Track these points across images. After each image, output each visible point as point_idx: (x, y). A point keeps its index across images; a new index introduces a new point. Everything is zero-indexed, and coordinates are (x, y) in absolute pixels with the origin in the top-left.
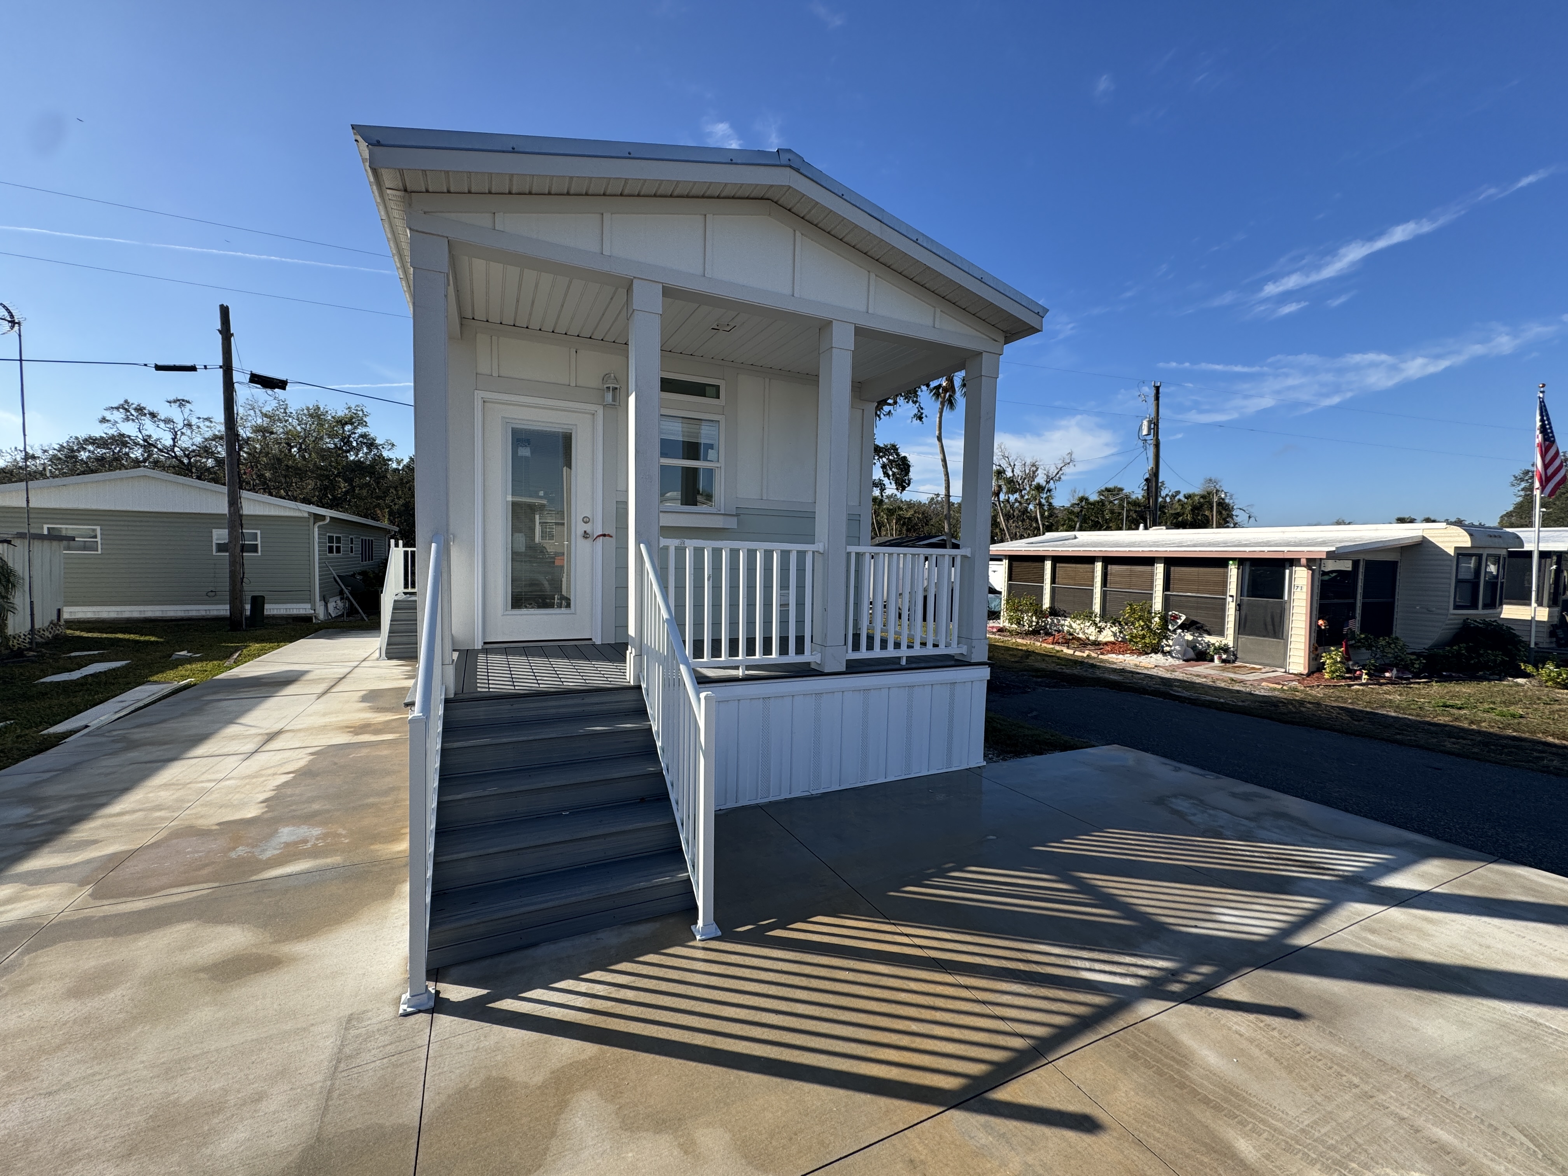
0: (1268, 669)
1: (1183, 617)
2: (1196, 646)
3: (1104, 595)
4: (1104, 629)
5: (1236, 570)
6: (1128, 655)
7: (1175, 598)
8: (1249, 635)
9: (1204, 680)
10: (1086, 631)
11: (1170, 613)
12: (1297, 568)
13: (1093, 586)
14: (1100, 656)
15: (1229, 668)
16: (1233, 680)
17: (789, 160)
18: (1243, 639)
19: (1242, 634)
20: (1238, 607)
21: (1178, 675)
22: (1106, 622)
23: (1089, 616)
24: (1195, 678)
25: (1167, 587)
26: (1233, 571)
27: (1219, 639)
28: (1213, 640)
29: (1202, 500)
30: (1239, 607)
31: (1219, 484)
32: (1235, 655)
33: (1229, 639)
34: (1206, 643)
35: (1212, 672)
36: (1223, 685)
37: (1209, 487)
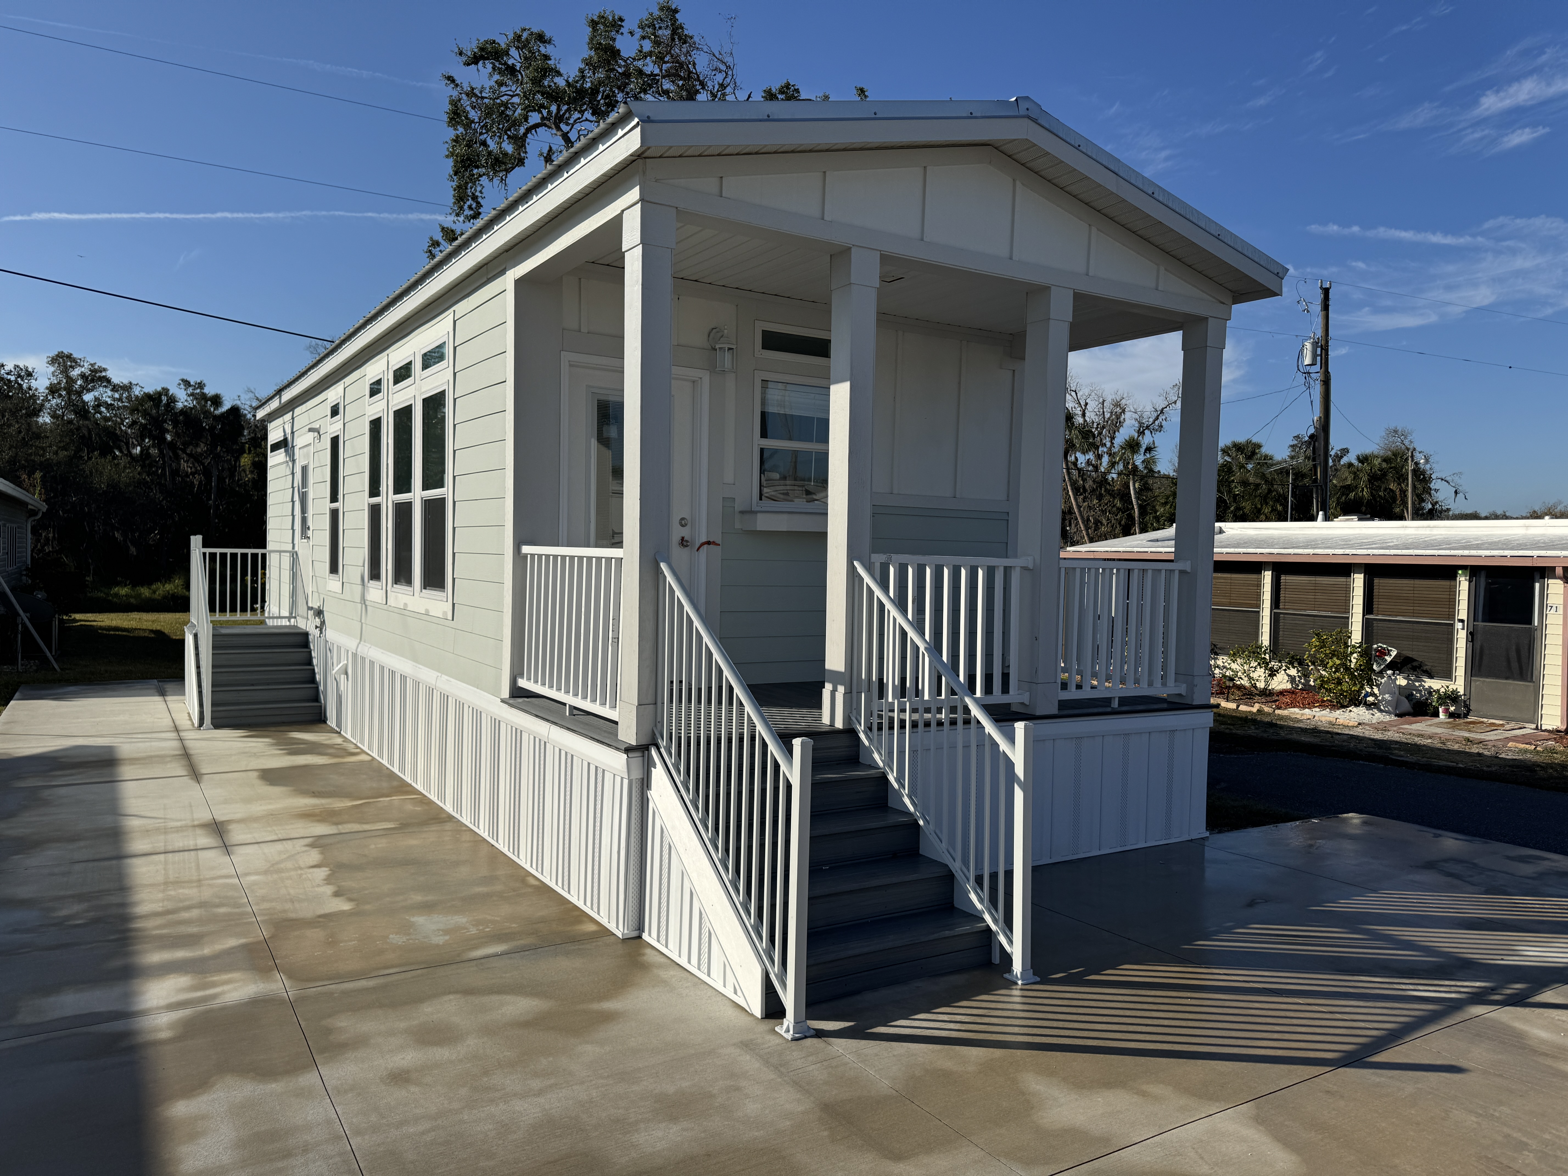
0: (1512, 725)
1: (1394, 653)
2: (1412, 694)
3: (1275, 620)
4: (1277, 671)
5: (1467, 583)
6: (1317, 709)
7: (1381, 624)
8: (1487, 676)
9: (1430, 741)
10: (1251, 675)
11: (1375, 646)
12: (1550, 581)
13: (1259, 607)
14: (1278, 712)
15: (1459, 725)
16: (1468, 740)
17: (1028, 109)
18: (1479, 682)
19: (1476, 676)
20: (1470, 637)
21: (1392, 735)
22: (1280, 661)
23: (1255, 652)
24: (1416, 739)
25: (1368, 607)
26: (1463, 585)
27: (1445, 683)
28: (1435, 684)
29: (1384, 465)
30: (1472, 636)
31: (1409, 438)
32: (1467, 706)
33: (1458, 684)
34: (1425, 690)
35: (1439, 730)
36: (1456, 747)
37: (1393, 442)
